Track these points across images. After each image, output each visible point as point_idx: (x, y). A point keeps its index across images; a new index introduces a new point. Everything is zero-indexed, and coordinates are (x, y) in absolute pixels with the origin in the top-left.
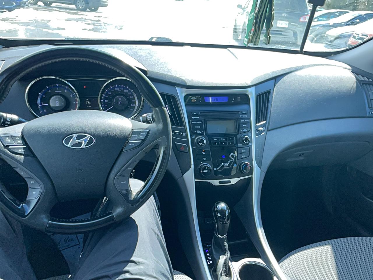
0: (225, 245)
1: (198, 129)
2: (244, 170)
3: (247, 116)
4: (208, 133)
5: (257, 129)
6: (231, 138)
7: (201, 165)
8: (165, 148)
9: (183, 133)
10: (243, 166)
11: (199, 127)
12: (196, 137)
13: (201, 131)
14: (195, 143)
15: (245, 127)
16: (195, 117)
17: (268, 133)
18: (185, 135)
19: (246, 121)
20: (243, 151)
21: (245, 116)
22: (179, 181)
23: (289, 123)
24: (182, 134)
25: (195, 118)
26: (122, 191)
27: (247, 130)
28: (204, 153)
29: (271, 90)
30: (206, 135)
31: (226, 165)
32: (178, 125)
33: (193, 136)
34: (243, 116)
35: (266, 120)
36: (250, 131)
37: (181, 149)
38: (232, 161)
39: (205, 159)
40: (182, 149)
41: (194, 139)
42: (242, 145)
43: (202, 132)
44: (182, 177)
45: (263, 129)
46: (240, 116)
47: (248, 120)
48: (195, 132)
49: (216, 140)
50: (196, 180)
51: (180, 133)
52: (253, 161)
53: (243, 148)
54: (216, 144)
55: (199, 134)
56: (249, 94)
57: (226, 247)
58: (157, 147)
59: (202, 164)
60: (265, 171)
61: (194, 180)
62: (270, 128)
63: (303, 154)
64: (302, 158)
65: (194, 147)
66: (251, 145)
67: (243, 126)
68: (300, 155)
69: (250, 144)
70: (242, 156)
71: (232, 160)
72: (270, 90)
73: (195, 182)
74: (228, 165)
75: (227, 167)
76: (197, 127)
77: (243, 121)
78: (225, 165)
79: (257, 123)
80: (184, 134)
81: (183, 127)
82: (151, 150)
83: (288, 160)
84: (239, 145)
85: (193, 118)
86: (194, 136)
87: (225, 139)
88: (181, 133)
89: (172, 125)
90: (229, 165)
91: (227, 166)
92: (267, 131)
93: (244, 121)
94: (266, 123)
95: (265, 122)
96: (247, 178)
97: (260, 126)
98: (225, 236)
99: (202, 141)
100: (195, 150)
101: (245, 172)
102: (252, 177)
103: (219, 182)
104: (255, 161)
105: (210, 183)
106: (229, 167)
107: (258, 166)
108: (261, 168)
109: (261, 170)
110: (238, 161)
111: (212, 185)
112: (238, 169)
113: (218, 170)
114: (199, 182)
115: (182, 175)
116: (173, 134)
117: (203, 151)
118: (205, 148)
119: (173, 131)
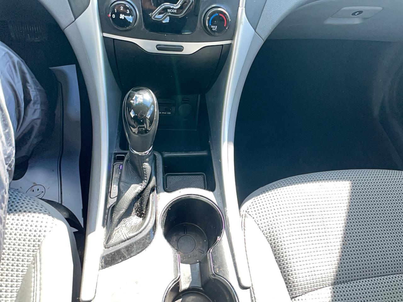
0: (145, 168)
2: (212, 27)
31: (173, 9)
38: (189, 1)
44: (73, 23)
50: (106, 35)
57: (145, 171)
61: (100, 34)
63: (360, 12)
64: (356, 21)
68: (354, 14)
73: (105, 38)
74: (177, 9)
75: (174, 13)
78: (170, 8)
83: (329, 22)
90: (180, 10)
91: (175, 11)
96: (222, 45)
98: (147, 152)
101: (214, 30)
102: (231, 44)
103: (156, 45)
104: (244, 9)
105: (137, 46)
106: (180, 16)
107: (248, 21)
108: (257, 29)
109: (254, 31)
110: (202, 4)
111: (143, 51)
112: (201, 22)
113: (152, 18)
114: (112, 40)
115: (74, 20)
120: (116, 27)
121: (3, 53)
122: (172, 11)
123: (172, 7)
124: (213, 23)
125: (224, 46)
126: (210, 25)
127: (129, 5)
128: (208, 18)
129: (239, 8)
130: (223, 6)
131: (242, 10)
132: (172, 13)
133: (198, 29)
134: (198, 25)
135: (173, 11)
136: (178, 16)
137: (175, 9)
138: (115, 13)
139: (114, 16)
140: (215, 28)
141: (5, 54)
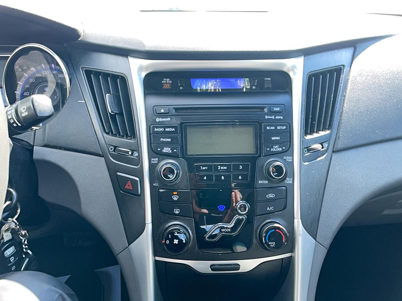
1: (167, 144)
2: (270, 243)
3: (282, 118)
4: (189, 153)
5: (306, 148)
6: (241, 165)
9: (133, 151)
10: (267, 232)
11: (169, 140)
12: (159, 161)
14: (157, 174)
15: (276, 142)
16: (162, 118)
17: (335, 156)
18: (137, 157)
19: (279, 128)
20: (271, 196)
21: (277, 117)
23: (388, 136)
24: (132, 154)
25: (161, 120)
27: (281, 149)
28: (175, 198)
29: (344, 66)
30: (183, 157)
31: (227, 228)
33: (155, 160)
34: (273, 117)
35: (330, 127)
36: (289, 150)
37: (126, 187)
38: (243, 219)
39: (177, 212)
40: (128, 187)
41: (157, 164)
42: (267, 182)
43: (175, 150)
44: (127, 249)
45: (323, 148)
46: (267, 117)
47: (285, 127)
48: (159, 150)
49: (204, 168)
50: (158, 258)
51: (128, 152)
52: (296, 221)
53: (272, 190)
54: (205, 178)
55: (168, 156)
56: (289, 70)
60: (328, 242)
61: (152, 258)
62: (340, 145)
65: (154, 185)
66: (291, 182)
67: (273, 138)
69: (288, 181)
70: (268, 208)
71: (241, 217)
72: (342, 67)
73: (155, 262)
74: (231, 228)
75: (229, 232)
76: (164, 140)
77: (273, 128)
79: (306, 134)
81: (135, 139)
84: (260, 182)
85: (158, 120)
86: (157, 159)
87: (225, 168)
88: (130, 153)
90: (234, 229)
91: (229, 230)
92: (333, 152)
93: (276, 128)
94: (330, 135)
95: (328, 132)
96: (282, 259)
97: (315, 141)
100: (157, 190)
101: (272, 246)
102: (291, 256)
103: (210, 266)
104: (300, 220)
105: (190, 267)
106: (234, 234)
107: (307, 232)
108: (317, 238)
109: (315, 241)
110: (256, 220)
111: (196, 272)
112: (256, 238)
113: (206, 239)
114: (164, 263)
115: (128, 246)
116: (113, 153)
117: (174, 193)
118: (178, 188)
119: (114, 147)
120: (169, 252)
121: (57, 295)
122: (225, 230)
123: (225, 227)
124: (270, 239)
125: (284, 259)
126: (267, 241)
127: (183, 229)
128: (264, 234)
129: (295, 220)
130: (278, 220)
131: (298, 222)
132: (226, 232)
133: (254, 245)
134: (255, 241)
135: (227, 230)
136: (232, 235)
137: (229, 228)
138: (169, 239)
139: (168, 242)
140: (272, 244)
141: (59, 296)
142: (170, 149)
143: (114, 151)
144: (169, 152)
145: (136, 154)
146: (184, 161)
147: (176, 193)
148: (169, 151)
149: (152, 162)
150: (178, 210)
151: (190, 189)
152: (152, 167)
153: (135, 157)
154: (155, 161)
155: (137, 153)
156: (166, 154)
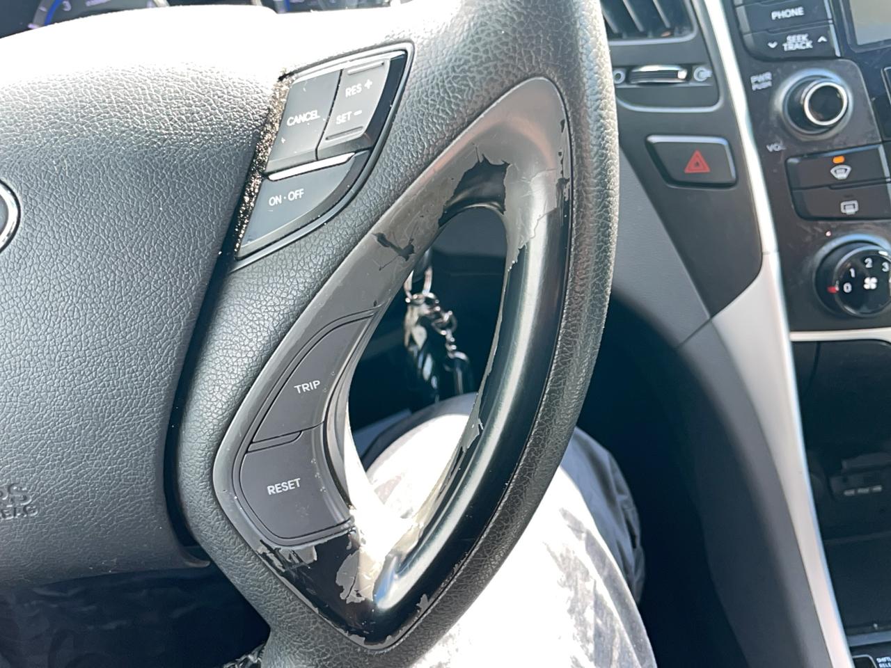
1: (793, 26)
4: (861, 41)
7: (826, 249)
8: (562, 182)
9: (689, 68)
11: (799, 12)
12: (776, 83)
13: (809, 38)
14: (779, 118)
18: (708, 80)
22: (697, 350)
24: (689, 77)
26: (283, 550)
28: (841, 174)
30: (848, 52)
32: (655, 27)
33: (760, 78)
37: (691, 169)
39: (850, 211)
40: (696, 167)
41: (770, 92)
43: (822, 39)
44: (708, 327)
48: (773, 45)
50: (801, 336)
51: (674, 74)
55: (802, 59)
58: (488, 188)
59: (834, 244)
61: (785, 338)
65: (770, 148)
73: (796, 345)
76: (784, 14)
80: (703, 73)
81: (692, 30)
82: (443, 221)
86: (768, 76)
88: (682, 74)
89: (611, 35)
99: (827, 101)
100: (782, 161)
116: (625, 86)
117: (836, 160)
118: (845, 144)
119: (625, 70)
139: (848, 288)
142: (804, 37)
143: (627, 81)
144: (804, 48)
145: (702, 74)
146: (852, 66)
147: (841, 159)
148: (804, 45)
149: (754, 87)
150: (854, 205)
151: (880, 140)
152: (758, 102)
153: (700, 82)
154: (762, 80)
155: (707, 68)
156: (797, 55)
